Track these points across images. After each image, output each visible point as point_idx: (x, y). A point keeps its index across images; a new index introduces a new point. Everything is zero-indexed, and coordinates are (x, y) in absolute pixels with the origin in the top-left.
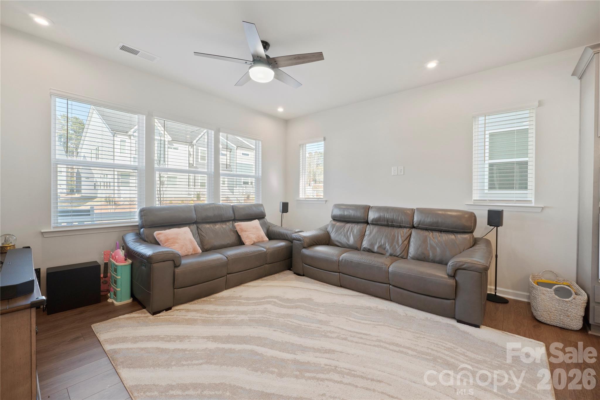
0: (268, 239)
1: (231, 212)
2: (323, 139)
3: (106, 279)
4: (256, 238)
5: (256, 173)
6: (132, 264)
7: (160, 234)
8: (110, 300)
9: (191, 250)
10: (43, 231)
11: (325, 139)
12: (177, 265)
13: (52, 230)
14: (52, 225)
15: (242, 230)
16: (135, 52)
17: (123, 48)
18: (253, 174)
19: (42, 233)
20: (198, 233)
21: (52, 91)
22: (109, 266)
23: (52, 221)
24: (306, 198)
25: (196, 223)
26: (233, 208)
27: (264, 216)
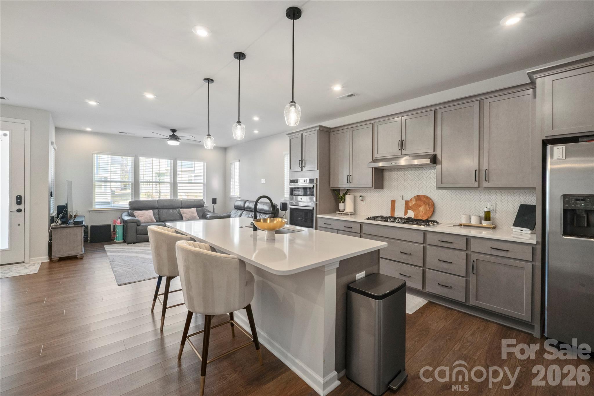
0: (199, 218)
1: (180, 203)
2: (238, 160)
3: (115, 232)
4: (190, 217)
5: (203, 181)
6: (123, 225)
7: (136, 213)
8: (115, 241)
9: (150, 220)
10: (89, 210)
11: (239, 161)
12: (138, 225)
13: (93, 210)
14: (93, 208)
15: (184, 213)
16: (126, 133)
17: (120, 132)
18: (202, 182)
19: (89, 211)
20: (158, 214)
21: (93, 153)
22: (116, 226)
23: (93, 206)
24: (233, 196)
25: (158, 208)
26: (181, 201)
27: (203, 206)
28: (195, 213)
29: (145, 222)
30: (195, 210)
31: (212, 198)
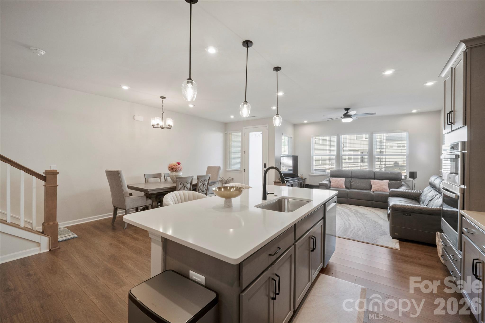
4: (378, 189)
9: (340, 186)
15: (373, 184)
19: (309, 175)
20: (351, 182)
23: (311, 172)
25: (351, 177)
26: (374, 173)
27: (400, 179)
28: (386, 185)
29: (336, 187)
30: (387, 182)
31: (410, 171)
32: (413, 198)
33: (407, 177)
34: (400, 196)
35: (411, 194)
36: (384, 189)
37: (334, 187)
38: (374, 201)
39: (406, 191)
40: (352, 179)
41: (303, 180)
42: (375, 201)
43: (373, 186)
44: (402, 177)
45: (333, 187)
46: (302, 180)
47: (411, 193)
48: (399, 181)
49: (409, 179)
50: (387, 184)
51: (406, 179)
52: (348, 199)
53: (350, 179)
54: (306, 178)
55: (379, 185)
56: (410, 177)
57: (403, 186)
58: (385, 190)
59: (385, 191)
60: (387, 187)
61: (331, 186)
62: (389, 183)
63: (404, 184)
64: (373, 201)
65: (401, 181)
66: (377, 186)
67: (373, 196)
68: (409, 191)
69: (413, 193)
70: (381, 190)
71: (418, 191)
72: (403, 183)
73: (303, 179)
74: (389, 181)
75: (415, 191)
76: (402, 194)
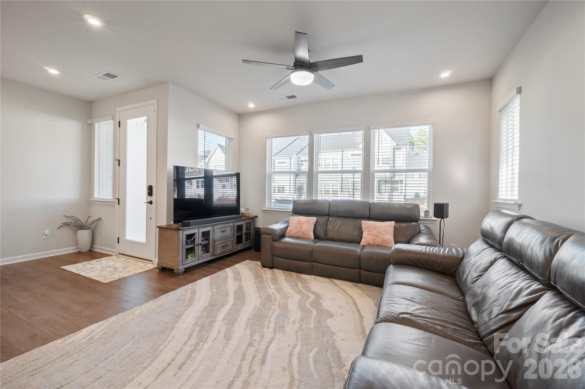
2: (516, 91)
5: (429, 166)
11: (520, 91)
12: (275, 239)
14: (266, 206)
15: (365, 230)
20: (326, 224)
24: (505, 200)
25: (329, 215)
26: (370, 206)
27: (416, 219)
28: (388, 233)
29: (295, 235)
30: (390, 226)
31: (435, 203)
32: (443, 270)
33: (430, 214)
34: (413, 264)
35: (439, 261)
36: (385, 240)
37: (292, 235)
38: (362, 269)
39: (426, 251)
40: (331, 219)
41: (247, 221)
42: (364, 270)
43: (365, 234)
44: (421, 215)
45: (290, 237)
46: (244, 220)
47: (439, 255)
48: (414, 223)
49: (432, 219)
50: (392, 230)
51: (427, 219)
52: (313, 262)
53: (327, 218)
54: (256, 217)
55: (375, 232)
56: (436, 215)
57: (422, 234)
58: (387, 243)
59: (386, 245)
60: (390, 237)
61: (286, 235)
62: (395, 227)
63: (424, 230)
64: (360, 269)
65: (419, 222)
66: (372, 235)
67: (360, 257)
68: (433, 250)
69: (444, 257)
70: (379, 243)
71: (453, 250)
72: (422, 228)
73: (250, 217)
74: (395, 223)
75: (447, 249)
76: (418, 260)
